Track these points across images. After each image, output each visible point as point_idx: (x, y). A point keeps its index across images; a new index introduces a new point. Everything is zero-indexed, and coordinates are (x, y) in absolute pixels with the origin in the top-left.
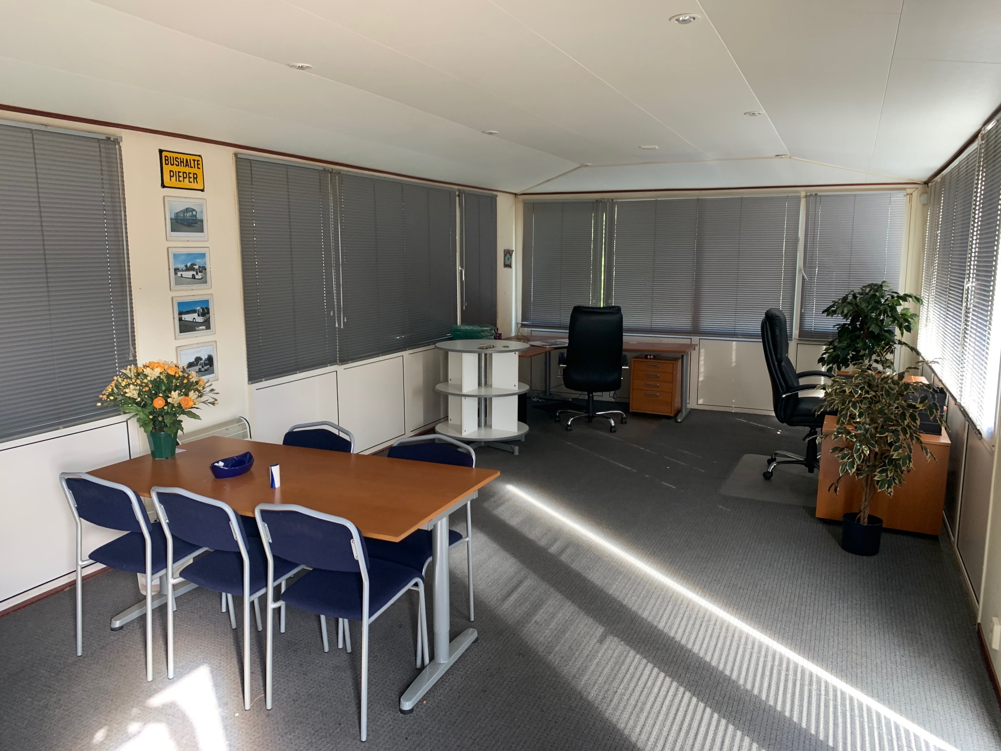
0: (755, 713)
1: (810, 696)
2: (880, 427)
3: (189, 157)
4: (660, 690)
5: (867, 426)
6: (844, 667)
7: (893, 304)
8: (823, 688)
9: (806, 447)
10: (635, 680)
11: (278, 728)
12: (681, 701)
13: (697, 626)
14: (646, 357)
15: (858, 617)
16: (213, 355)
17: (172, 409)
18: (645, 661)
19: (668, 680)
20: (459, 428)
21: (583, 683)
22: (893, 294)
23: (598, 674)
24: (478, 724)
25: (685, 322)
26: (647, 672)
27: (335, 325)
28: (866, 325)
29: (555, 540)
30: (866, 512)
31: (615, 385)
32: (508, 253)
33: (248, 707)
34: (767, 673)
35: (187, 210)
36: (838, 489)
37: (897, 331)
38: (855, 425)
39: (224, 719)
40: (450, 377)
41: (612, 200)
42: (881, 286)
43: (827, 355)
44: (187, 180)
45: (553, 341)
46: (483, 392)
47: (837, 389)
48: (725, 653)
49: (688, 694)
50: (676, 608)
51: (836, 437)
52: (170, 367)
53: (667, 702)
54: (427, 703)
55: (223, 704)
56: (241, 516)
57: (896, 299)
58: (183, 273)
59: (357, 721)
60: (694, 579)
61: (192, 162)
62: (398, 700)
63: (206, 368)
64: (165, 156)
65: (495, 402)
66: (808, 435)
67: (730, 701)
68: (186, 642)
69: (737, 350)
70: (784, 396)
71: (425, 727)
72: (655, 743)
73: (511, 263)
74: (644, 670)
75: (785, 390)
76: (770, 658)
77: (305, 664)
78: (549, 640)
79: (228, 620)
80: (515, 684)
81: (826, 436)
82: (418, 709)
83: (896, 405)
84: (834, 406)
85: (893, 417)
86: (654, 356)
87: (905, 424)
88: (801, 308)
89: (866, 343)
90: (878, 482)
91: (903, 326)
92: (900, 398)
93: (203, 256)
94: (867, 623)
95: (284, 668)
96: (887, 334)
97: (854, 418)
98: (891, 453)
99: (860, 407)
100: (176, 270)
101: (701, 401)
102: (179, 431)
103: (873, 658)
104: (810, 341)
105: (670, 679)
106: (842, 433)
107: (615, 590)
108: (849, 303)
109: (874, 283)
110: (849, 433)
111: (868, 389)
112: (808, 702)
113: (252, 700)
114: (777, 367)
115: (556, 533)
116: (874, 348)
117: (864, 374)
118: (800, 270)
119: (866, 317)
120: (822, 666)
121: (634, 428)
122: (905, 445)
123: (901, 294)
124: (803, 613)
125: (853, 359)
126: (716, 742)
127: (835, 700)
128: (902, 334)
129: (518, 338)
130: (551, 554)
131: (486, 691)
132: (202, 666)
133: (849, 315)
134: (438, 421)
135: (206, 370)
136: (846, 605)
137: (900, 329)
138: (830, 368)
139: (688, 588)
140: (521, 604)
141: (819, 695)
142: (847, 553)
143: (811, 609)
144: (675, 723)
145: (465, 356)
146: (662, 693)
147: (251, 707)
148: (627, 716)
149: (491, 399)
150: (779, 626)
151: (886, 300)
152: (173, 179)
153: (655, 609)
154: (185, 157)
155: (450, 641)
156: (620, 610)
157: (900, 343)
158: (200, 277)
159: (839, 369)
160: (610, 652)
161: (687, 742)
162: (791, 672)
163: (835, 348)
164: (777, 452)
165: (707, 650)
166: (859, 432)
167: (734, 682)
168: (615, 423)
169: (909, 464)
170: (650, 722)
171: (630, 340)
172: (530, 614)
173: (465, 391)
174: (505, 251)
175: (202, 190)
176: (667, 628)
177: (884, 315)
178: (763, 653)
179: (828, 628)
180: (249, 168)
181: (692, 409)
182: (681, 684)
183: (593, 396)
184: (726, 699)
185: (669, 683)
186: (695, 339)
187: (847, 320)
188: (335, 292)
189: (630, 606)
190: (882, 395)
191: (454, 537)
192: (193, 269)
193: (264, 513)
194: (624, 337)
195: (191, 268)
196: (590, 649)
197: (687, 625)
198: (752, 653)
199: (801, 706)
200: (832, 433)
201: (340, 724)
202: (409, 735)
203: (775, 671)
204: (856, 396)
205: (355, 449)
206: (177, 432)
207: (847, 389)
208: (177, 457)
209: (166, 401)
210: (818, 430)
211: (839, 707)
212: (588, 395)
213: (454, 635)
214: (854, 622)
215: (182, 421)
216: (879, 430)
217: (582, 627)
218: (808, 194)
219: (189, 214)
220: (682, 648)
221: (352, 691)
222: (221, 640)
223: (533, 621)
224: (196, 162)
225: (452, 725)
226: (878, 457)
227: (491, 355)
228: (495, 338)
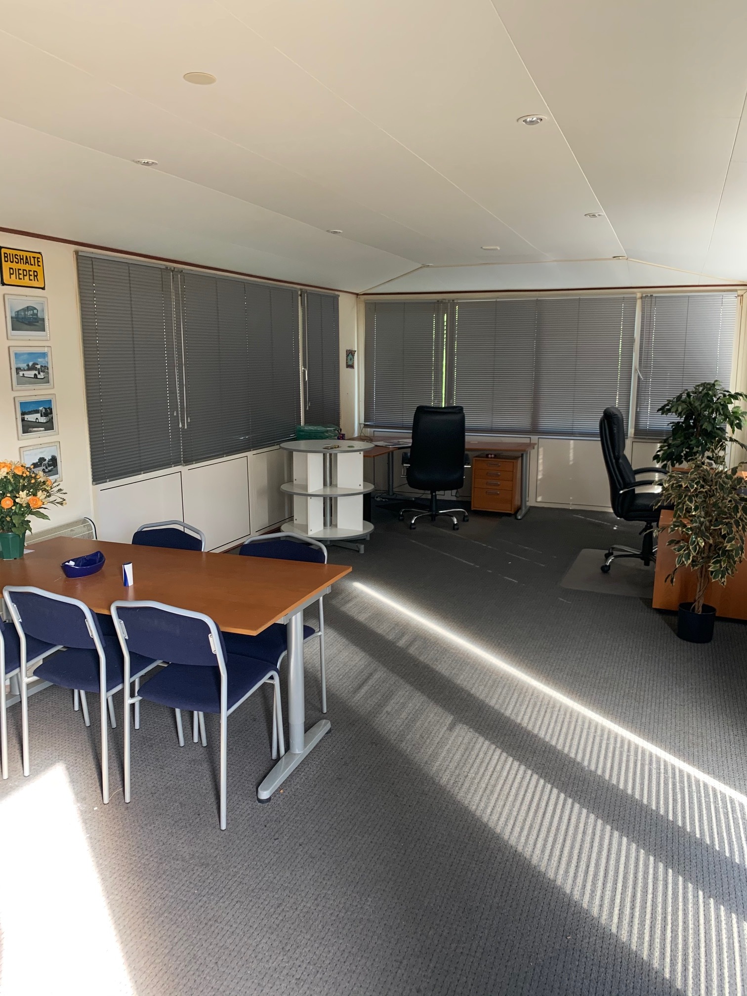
0: (599, 792)
1: (650, 775)
2: (713, 521)
3: (28, 254)
4: (508, 773)
5: (702, 519)
6: (682, 747)
7: (725, 402)
8: (662, 767)
9: (642, 542)
10: (484, 765)
11: (137, 820)
12: (529, 783)
13: (542, 713)
14: (487, 456)
15: (694, 700)
16: (56, 455)
17: (20, 509)
18: (493, 747)
19: (516, 764)
20: (305, 528)
21: (435, 768)
22: (726, 393)
23: (449, 760)
24: (335, 809)
25: (524, 421)
26: (496, 757)
27: (179, 425)
28: (699, 422)
29: (403, 635)
30: (701, 601)
31: (457, 484)
32: (350, 353)
33: (106, 801)
34: (610, 755)
35: (28, 308)
36: (674, 580)
37: (728, 428)
38: (691, 518)
39: (83, 813)
40: (295, 477)
41: (453, 300)
42: (714, 385)
43: (662, 452)
44: (27, 278)
45: (396, 441)
46: (328, 491)
47: (673, 484)
48: (570, 738)
49: (535, 777)
50: (522, 696)
51: (673, 530)
52: (16, 467)
53: (516, 785)
54: (284, 792)
55: (80, 797)
56: (97, 614)
57: (728, 397)
58: (24, 372)
59: (216, 811)
60: (538, 668)
61: (32, 259)
62: (255, 790)
63: (50, 468)
64: (5, 253)
65: (340, 501)
66: (645, 530)
67: (575, 781)
68: (39, 741)
69: (574, 448)
70: (621, 492)
71: (283, 815)
72: (506, 823)
73: (353, 363)
74: (493, 755)
75: (622, 486)
76: (612, 741)
77: (161, 758)
78: (401, 729)
79: (81, 718)
80: (369, 771)
81: (664, 529)
82: (275, 798)
83: (729, 499)
84: (671, 500)
85: (726, 510)
86: (495, 455)
87: (738, 517)
88: (637, 407)
89: (699, 441)
90: (712, 572)
91: (734, 424)
92: (733, 492)
93: (44, 355)
94: (703, 705)
95: (141, 763)
96: (719, 432)
97: (689, 512)
98: (725, 545)
99: (695, 501)
100: (18, 370)
101: (539, 499)
102: (27, 531)
103: (708, 738)
104: (645, 439)
105: (518, 763)
106: (678, 526)
107: (463, 680)
108: (683, 402)
109: (707, 382)
110: (684, 526)
111: (703, 483)
112: (649, 780)
113: (110, 794)
114: (614, 464)
115: (404, 628)
116: (706, 444)
117: (699, 470)
118: (636, 370)
119: (699, 415)
120: (660, 747)
121: (476, 525)
122: (737, 537)
123: (733, 393)
124: (642, 697)
125: (686, 455)
126: (563, 820)
127: (674, 777)
128: (733, 431)
129: (361, 438)
130: (400, 648)
131: (340, 779)
132: (57, 764)
133: (683, 413)
134: (283, 521)
135: (50, 471)
136: (682, 689)
137: (732, 427)
138: (664, 465)
139: (532, 677)
140: (372, 696)
141: (659, 773)
142: (682, 642)
143: (650, 693)
144: (524, 804)
145: (311, 456)
146: (511, 777)
147: (110, 801)
148: (478, 798)
149: (336, 499)
150: (620, 710)
151: (718, 399)
152: (13, 276)
153: (502, 698)
154: (25, 254)
155: (305, 733)
156: (468, 699)
157: (731, 440)
158: (43, 377)
159: (673, 465)
160: (461, 739)
161: (536, 821)
162: (632, 753)
163: (669, 446)
164: (615, 546)
165: (552, 735)
166: (694, 525)
167: (578, 763)
168: (458, 521)
169: (741, 554)
170: (501, 803)
171: (471, 439)
172: (380, 706)
173: (311, 490)
174: (347, 351)
175: (43, 289)
176: (513, 715)
177: (716, 413)
178: (605, 736)
179: (666, 711)
180: (91, 266)
181: (531, 507)
182: (528, 767)
183: (436, 495)
184: (571, 780)
185: (517, 766)
186: (534, 438)
187: (681, 417)
188: (178, 392)
189: (478, 695)
190: (716, 489)
191: (308, 632)
192: (36, 369)
193: (119, 609)
194: (466, 437)
195: (32, 368)
196: (440, 736)
197: (532, 712)
198: (594, 737)
199: (642, 784)
200: (668, 526)
201: (199, 815)
202: (268, 823)
203: (617, 753)
204: (692, 490)
205: (205, 548)
206: (25, 533)
207: (683, 484)
208: (24, 557)
209: (15, 501)
210: (654, 524)
211: (678, 784)
212: (431, 493)
213: (308, 727)
214: (690, 705)
215: (30, 522)
216: (713, 523)
217: (432, 716)
218: (644, 295)
219: (30, 312)
220: (528, 733)
221: (210, 783)
222: (75, 738)
223: (384, 711)
224: (36, 259)
225: (309, 812)
226: (713, 548)
227: (336, 455)
228: (339, 439)
